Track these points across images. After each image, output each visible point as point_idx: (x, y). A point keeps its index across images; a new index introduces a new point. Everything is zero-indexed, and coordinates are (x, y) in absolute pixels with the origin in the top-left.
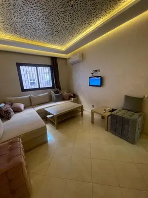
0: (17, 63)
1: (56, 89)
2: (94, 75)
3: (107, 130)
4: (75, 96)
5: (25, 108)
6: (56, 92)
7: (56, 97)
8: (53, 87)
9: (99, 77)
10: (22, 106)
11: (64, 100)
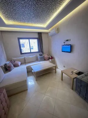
0: (18, 38)
1: (40, 53)
2: (65, 44)
3: (72, 89)
4: (52, 58)
5: (21, 64)
6: (41, 55)
7: (40, 58)
8: (39, 52)
9: (69, 45)
10: (19, 63)
11: (45, 60)
